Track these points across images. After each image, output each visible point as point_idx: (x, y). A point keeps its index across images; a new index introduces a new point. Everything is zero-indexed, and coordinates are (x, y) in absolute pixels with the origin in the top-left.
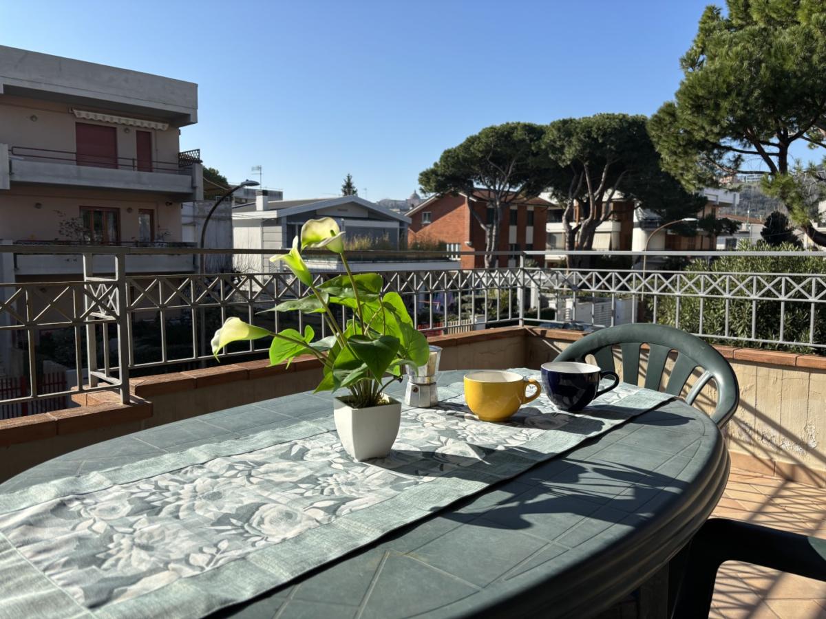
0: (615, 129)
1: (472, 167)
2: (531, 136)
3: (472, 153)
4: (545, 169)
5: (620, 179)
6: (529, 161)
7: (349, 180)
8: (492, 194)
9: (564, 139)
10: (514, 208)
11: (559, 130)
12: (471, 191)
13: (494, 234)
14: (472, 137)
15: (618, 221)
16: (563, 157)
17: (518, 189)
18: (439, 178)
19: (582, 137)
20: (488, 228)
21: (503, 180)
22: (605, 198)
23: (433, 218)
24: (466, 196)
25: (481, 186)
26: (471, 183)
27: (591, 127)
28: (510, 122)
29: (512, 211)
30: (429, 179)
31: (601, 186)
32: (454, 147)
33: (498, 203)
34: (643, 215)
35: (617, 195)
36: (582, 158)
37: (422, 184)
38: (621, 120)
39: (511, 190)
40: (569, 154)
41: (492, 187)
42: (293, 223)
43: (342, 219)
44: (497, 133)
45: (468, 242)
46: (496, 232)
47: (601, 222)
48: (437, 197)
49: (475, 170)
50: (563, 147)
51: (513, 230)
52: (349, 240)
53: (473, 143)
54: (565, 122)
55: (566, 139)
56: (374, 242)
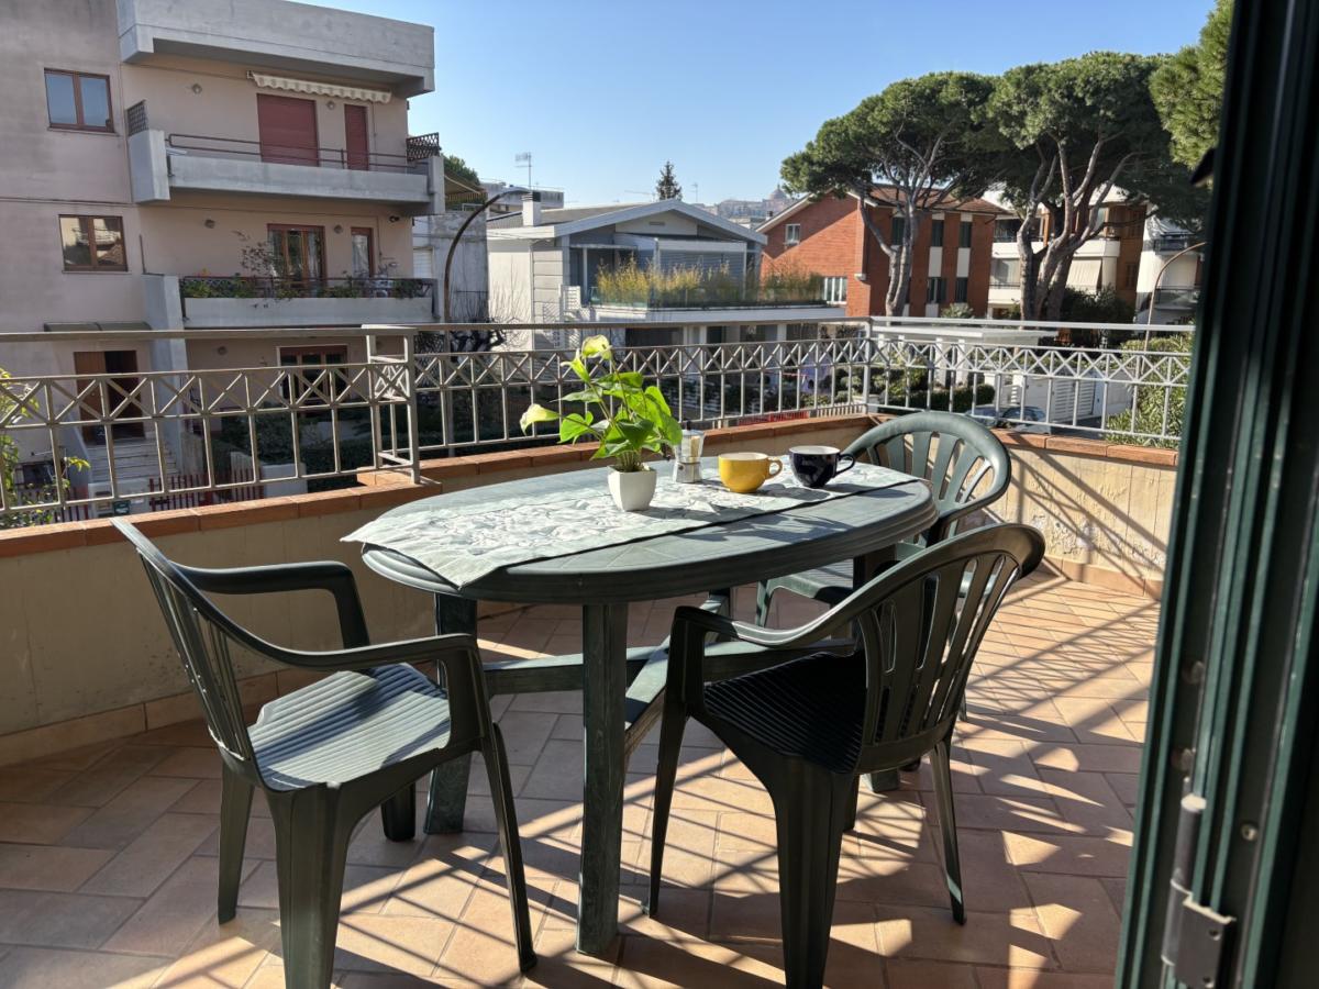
0: (1116, 81)
1: (871, 149)
2: (970, 95)
3: (869, 127)
4: (992, 153)
5: (1119, 167)
6: (964, 140)
7: (669, 172)
8: (902, 194)
9: (1026, 101)
10: (940, 217)
11: (1018, 85)
12: (867, 189)
13: (903, 261)
14: (870, 99)
15: (1116, 238)
16: (1023, 133)
17: (946, 185)
18: (815, 168)
19: (1057, 96)
20: (893, 251)
21: (921, 170)
22: (1093, 200)
23: (804, 235)
24: (859, 198)
25: (884, 181)
26: (868, 176)
27: (1075, 79)
28: (937, 72)
29: (935, 222)
30: (797, 170)
31: (1085, 180)
32: (841, 117)
33: (911, 210)
34: (1160, 227)
35: (1115, 195)
36: (1055, 133)
37: (787, 179)
38: (1126, 66)
39: (935, 186)
40: (1033, 126)
41: (902, 183)
42: (579, 246)
43: (656, 239)
44: (913, 92)
45: (860, 275)
46: (907, 258)
47: (1084, 242)
48: (810, 199)
49: (873, 154)
50: (1023, 114)
51: (936, 254)
52: (666, 274)
53: (873, 110)
54: (1029, 71)
55: (1031, 100)
56: (705, 276)
